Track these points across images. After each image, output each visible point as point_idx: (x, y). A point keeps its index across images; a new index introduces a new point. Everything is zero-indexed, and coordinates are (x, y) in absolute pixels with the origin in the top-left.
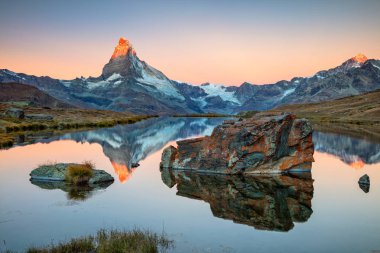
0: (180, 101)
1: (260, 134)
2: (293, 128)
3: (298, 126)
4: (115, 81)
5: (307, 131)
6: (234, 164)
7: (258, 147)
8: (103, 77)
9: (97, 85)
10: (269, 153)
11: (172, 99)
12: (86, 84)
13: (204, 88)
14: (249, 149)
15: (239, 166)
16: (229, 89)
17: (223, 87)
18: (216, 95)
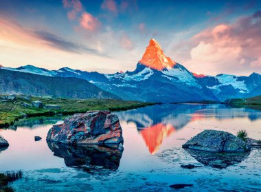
0: (198, 90)
1: (81, 122)
2: (107, 119)
3: (110, 117)
4: (146, 74)
5: (115, 120)
6: (70, 137)
7: (81, 129)
8: (137, 71)
9: (132, 77)
10: (87, 132)
11: (192, 88)
12: (123, 77)
13: (218, 78)
14: (77, 130)
15: (73, 138)
16: (240, 79)
17: (234, 77)
18: (228, 84)
